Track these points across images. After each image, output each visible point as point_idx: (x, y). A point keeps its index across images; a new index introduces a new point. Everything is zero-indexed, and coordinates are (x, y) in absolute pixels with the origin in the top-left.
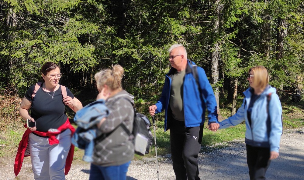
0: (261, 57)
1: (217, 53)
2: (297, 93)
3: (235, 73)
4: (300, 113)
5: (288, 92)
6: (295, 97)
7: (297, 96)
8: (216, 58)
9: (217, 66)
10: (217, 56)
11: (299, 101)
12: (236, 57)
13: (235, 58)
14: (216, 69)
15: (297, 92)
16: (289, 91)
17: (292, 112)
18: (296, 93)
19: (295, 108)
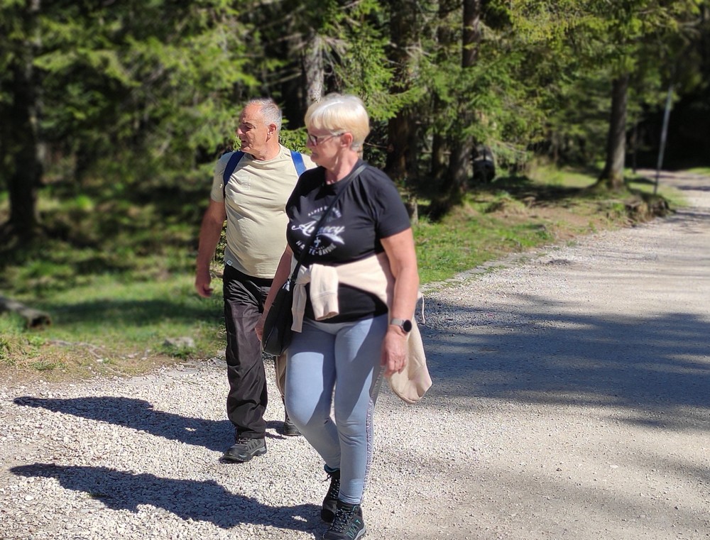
0: (436, 61)
8: (316, 69)
17: (499, 207)
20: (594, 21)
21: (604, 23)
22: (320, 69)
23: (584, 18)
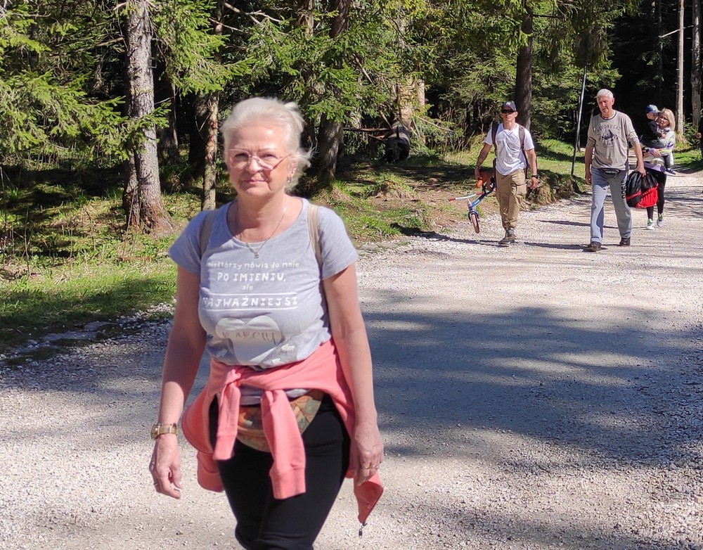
0: (286, 30)
1: (144, 18)
2: (398, 135)
3: (204, 81)
4: (407, 193)
5: (374, 132)
6: (395, 148)
7: (399, 144)
8: (141, 34)
9: (146, 60)
10: (144, 29)
11: (404, 159)
12: (205, 31)
13: (202, 34)
14: (144, 70)
15: (397, 131)
16: (377, 131)
17: (384, 189)
18: (395, 135)
19: (393, 178)
22: (147, 34)
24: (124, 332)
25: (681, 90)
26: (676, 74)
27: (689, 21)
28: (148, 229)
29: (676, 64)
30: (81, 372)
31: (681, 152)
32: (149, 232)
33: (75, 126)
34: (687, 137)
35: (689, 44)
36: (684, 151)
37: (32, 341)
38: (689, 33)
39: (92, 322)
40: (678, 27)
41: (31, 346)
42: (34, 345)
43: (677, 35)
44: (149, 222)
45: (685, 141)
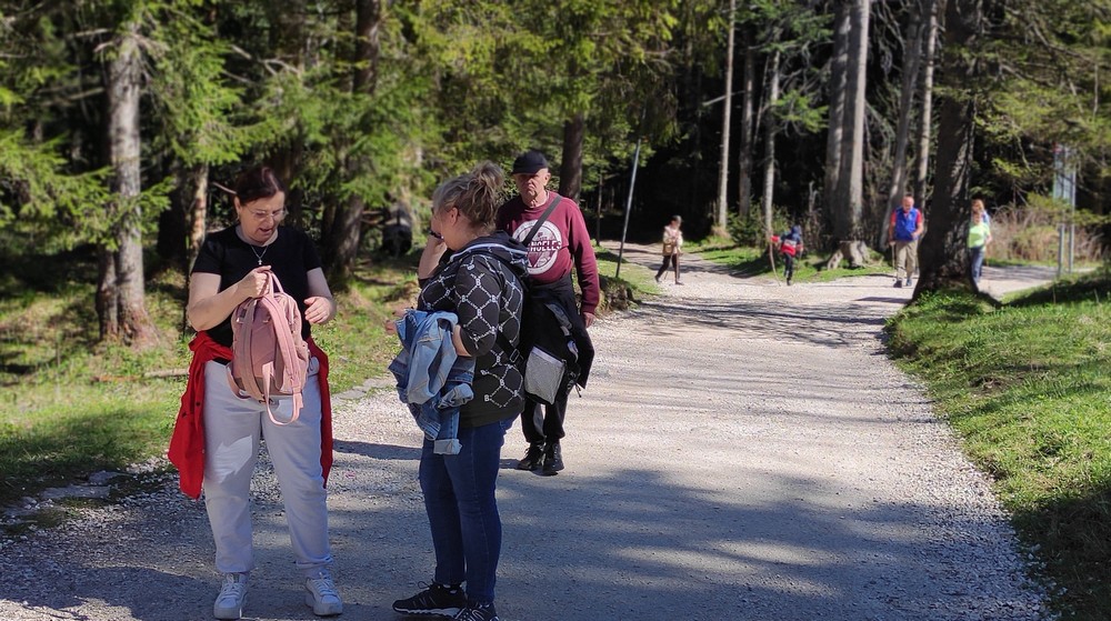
0: (309, 83)
1: (130, 64)
3: (216, 149)
5: (365, 216)
8: (126, 84)
13: (216, 87)
14: (129, 132)
16: (368, 215)
20: (531, 40)
21: (543, 43)
22: (133, 84)
23: (518, 33)
24: (143, 487)
25: (725, 172)
26: (720, 151)
27: (738, 84)
28: (128, 340)
29: (720, 140)
30: (108, 549)
31: (723, 249)
32: (129, 344)
33: (51, 205)
34: (730, 232)
35: (737, 115)
36: (728, 248)
37: (29, 498)
38: (738, 101)
39: (97, 471)
40: (723, 92)
41: (30, 506)
42: (33, 505)
43: (722, 103)
44: (130, 331)
45: (729, 236)
